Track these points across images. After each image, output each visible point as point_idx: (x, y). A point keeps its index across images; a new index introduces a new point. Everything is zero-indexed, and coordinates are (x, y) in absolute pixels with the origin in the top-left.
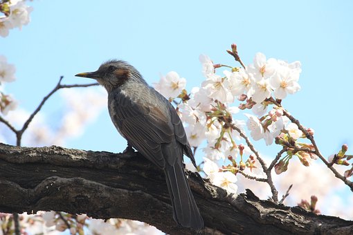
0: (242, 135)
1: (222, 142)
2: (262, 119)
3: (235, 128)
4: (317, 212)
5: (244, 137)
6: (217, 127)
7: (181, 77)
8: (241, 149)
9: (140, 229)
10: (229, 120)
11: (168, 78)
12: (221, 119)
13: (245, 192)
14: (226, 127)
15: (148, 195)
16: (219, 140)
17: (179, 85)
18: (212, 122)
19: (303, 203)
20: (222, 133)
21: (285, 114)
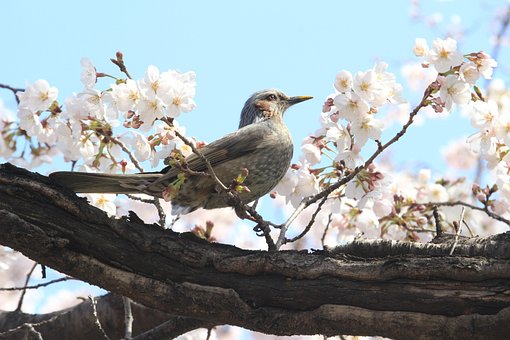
0: (124, 149)
1: (101, 160)
2: (150, 138)
3: (116, 142)
4: (212, 239)
5: (127, 151)
6: (94, 144)
7: (51, 86)
8: (124, 164)
9: (8, 255)
10: (110, 133)
11: (35, 87)
12: (99, 132)
13: (128, 215)
14: (105, 141)
15: (13, 215)
16: (97, 156)
17: (49, 96)
18: (88, 137)
19: (197, 228)
20: (101, 149)
21: (177, 134)
